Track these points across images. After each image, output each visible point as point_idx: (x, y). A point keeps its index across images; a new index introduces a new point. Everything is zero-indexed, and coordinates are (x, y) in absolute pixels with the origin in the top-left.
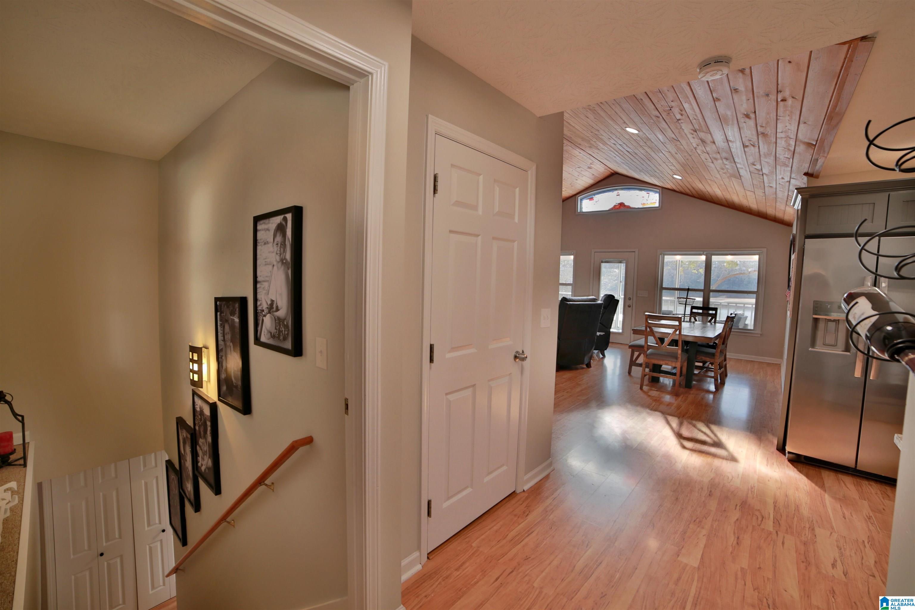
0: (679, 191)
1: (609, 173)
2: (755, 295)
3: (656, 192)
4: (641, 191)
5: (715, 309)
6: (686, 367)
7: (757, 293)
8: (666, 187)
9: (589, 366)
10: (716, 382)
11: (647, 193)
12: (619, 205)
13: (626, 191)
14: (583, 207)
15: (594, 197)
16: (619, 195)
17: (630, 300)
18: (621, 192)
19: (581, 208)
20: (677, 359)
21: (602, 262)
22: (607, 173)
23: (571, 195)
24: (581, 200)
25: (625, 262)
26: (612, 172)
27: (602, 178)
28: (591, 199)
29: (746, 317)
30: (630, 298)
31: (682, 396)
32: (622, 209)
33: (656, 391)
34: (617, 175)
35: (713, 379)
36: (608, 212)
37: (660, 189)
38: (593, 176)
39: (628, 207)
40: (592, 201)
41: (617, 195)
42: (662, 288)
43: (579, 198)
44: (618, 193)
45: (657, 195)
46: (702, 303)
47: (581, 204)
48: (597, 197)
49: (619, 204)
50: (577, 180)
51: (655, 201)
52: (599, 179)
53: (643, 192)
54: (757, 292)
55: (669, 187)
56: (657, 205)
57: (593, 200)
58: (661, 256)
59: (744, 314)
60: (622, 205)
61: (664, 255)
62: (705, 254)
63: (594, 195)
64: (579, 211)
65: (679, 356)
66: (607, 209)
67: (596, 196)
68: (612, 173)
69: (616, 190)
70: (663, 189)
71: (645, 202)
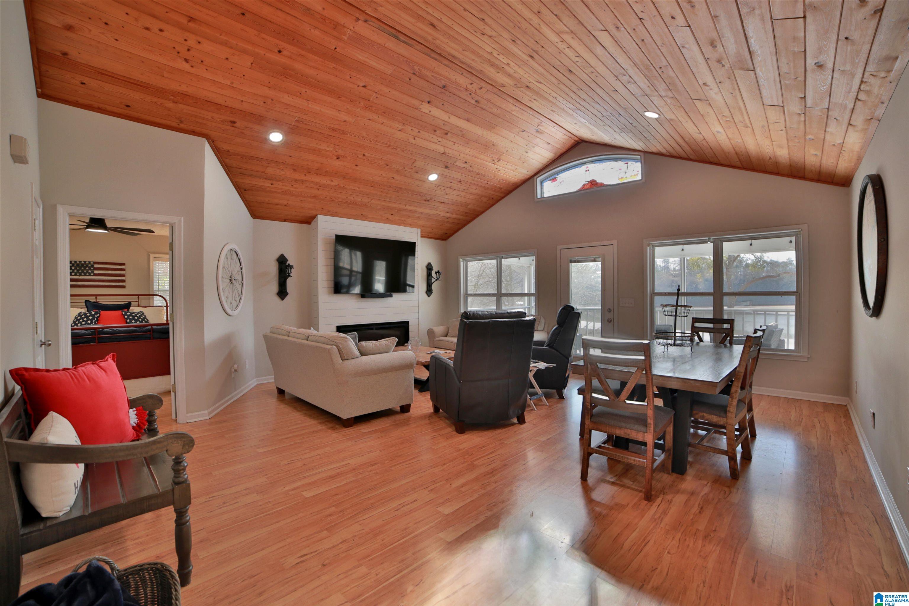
0: (668, 154)
1: (573, 141)
2: (793, 297)
3: (636, 160)
4: (617, 161)
5: (731, 322)
6: (671, 434)
7: (798, 294)
8: (650, 151)
9: (521, 420)
10: (732, 463)
11: (625, 164)
12: (590, 184)
13: (598, 164)
14: (544, 191)
15: (557, 177)
16: (588, 170)
17: (610, 312)
18: (591, 166)
19: (542, 193)
20: (647, 427)
21: (571, 262)
22: (571, 142)
23: (527, 177)
24: (542, 182)
25: (600, 259)
26: (576, 139)
27: (564, 150)
28: (554, 180)
29: (782, 330)
30: (610, 309)
31: (659, 500)
32: (595, 189)
33: (613, 483)
34: (584, 144)
35: (727, 457)
36: (576, 194)
37: (642, 154)
38: (550, 146)
39: (602, 185)
40: (555, 183)
41: (586, 171)
42: (654, 294)
43: (538, 179)
44: (587, 167)
45: (639, 164)
46: (712, 312)
47: (541, 188)
48: (561, 177)
49: (589, 182)
50: (527, 152)
51: (637, 173)
52: (561, 151)
53: (620, 162)
54: (797, 292)
55: (654, 150)
56: (639, 177)
57: (557, 180)
58: (648, 248)
59: (777, 325)
60: (593, 183)
61: (654, 246)
62: (711, 240)
63: (558, 173)
64: (539, 196)
65: (650, 421)
66: (575, 190)
67: (559, 175)
68: (576, 141)
69: (584, 163)
70: (646, 155)
71: (623, 175)
